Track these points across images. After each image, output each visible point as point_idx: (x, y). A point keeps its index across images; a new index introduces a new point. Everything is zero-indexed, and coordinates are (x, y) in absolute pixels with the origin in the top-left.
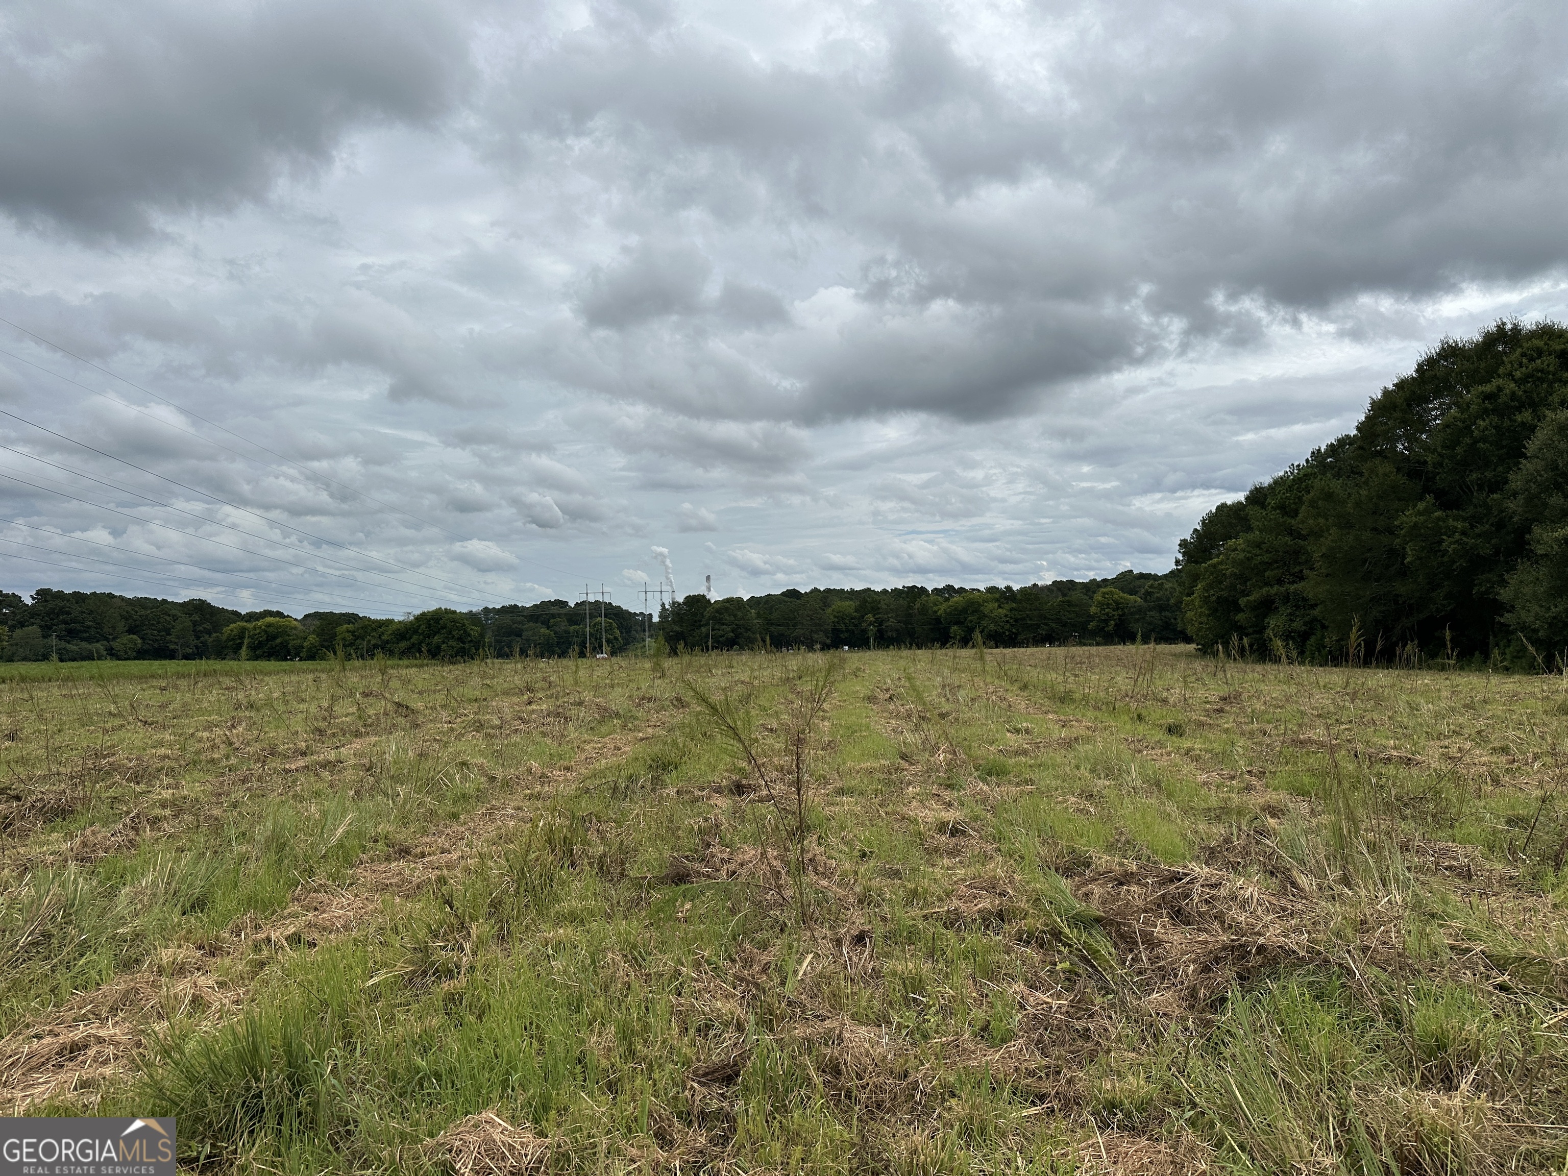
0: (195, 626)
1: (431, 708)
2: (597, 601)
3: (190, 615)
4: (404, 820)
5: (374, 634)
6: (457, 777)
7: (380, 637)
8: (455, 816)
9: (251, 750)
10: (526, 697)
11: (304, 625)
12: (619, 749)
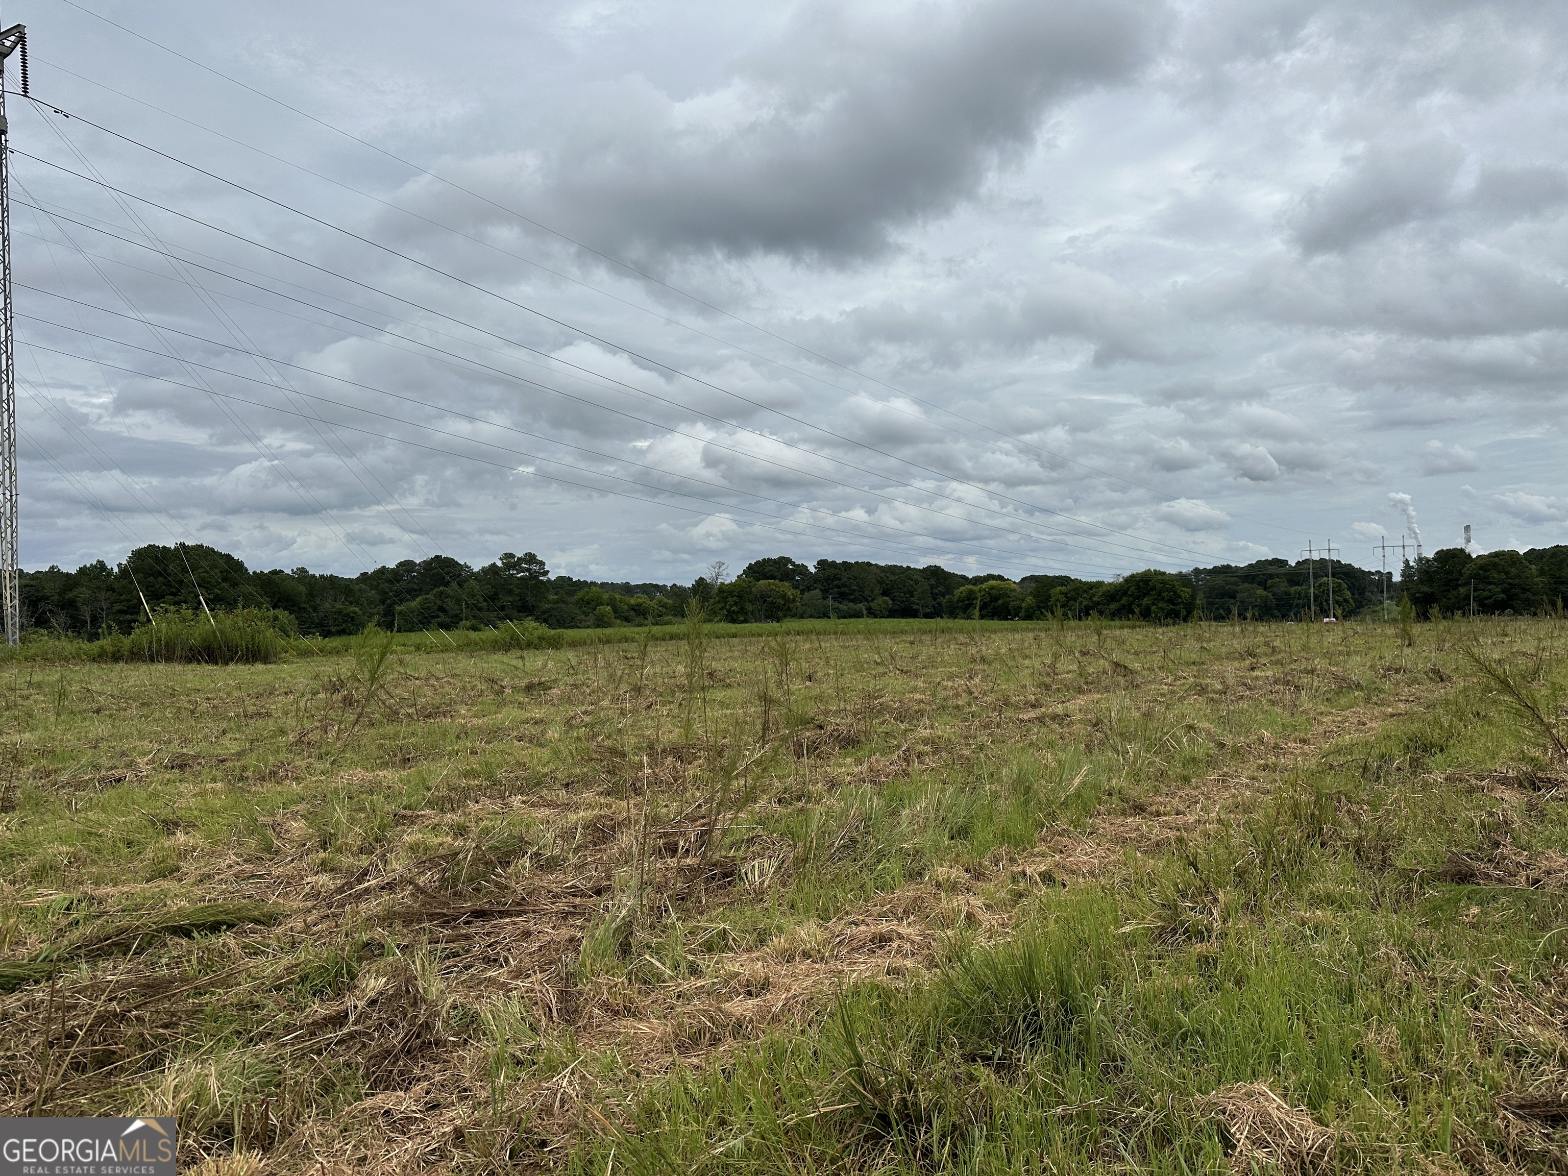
0: (932, 589)
1: (1149, 669)
2: (1321, 559)
3: (929, 579)
4: (1136, 777)
5: (1085, 595)
6: (1185, 740)
7: (1091, 598)
8: (1186, 779)
9: (988, 699)
10: (1248, 662)
11: (1022, 588)
12: (1364, 724)
